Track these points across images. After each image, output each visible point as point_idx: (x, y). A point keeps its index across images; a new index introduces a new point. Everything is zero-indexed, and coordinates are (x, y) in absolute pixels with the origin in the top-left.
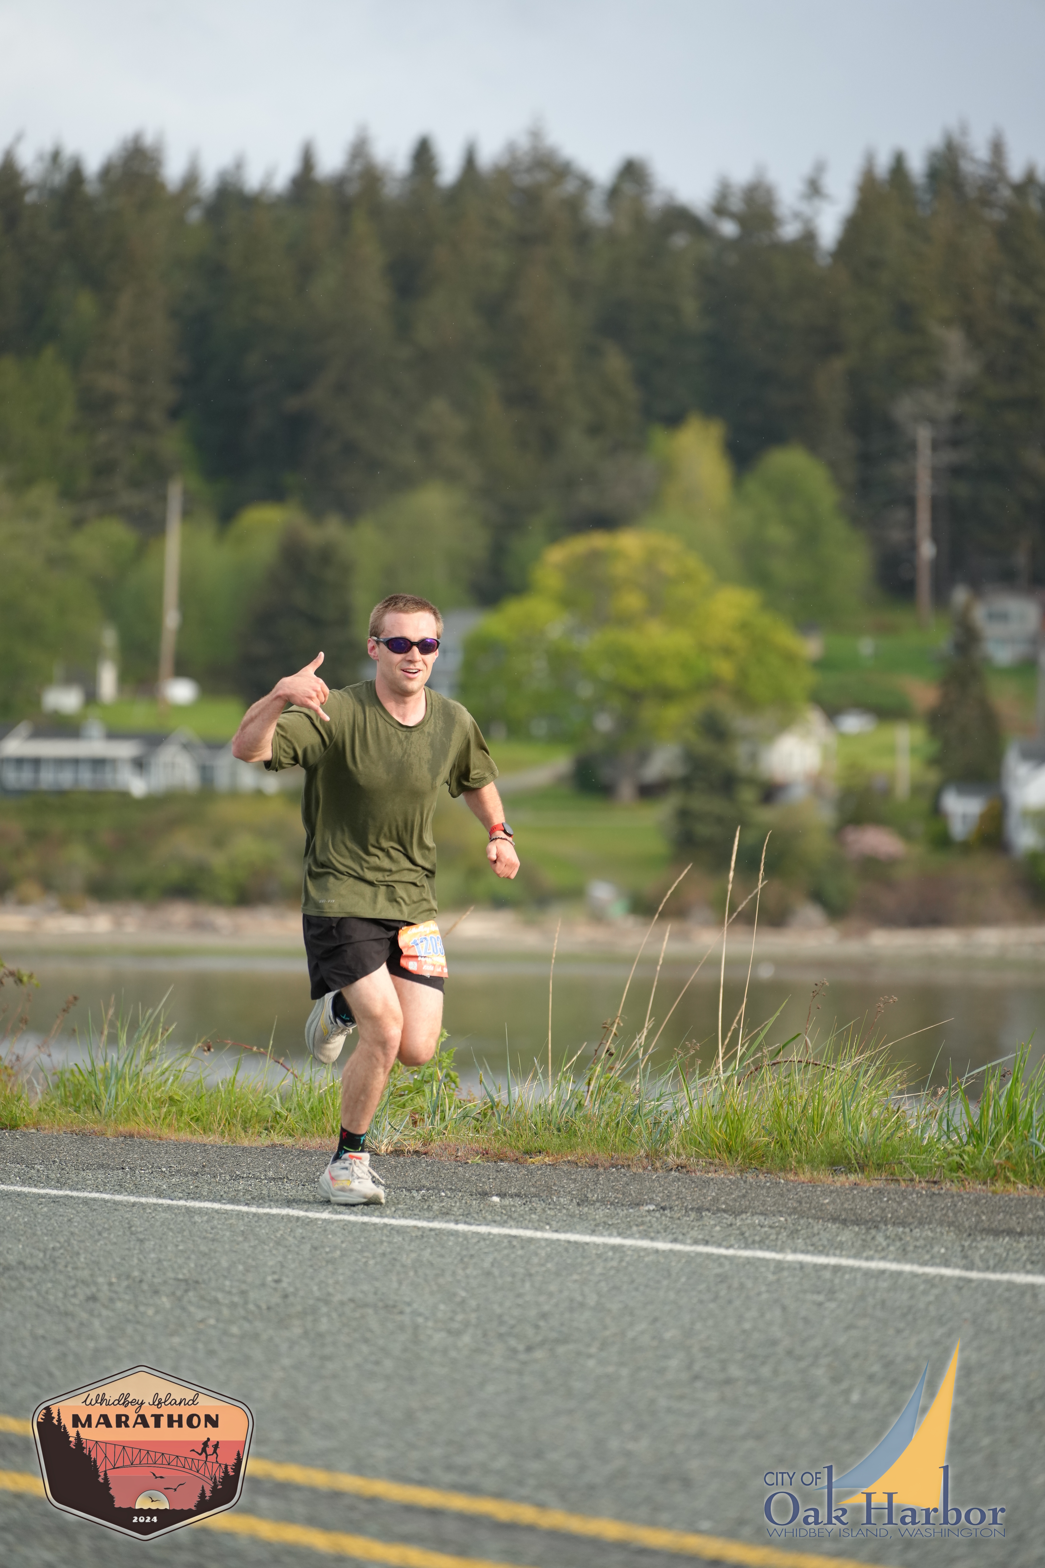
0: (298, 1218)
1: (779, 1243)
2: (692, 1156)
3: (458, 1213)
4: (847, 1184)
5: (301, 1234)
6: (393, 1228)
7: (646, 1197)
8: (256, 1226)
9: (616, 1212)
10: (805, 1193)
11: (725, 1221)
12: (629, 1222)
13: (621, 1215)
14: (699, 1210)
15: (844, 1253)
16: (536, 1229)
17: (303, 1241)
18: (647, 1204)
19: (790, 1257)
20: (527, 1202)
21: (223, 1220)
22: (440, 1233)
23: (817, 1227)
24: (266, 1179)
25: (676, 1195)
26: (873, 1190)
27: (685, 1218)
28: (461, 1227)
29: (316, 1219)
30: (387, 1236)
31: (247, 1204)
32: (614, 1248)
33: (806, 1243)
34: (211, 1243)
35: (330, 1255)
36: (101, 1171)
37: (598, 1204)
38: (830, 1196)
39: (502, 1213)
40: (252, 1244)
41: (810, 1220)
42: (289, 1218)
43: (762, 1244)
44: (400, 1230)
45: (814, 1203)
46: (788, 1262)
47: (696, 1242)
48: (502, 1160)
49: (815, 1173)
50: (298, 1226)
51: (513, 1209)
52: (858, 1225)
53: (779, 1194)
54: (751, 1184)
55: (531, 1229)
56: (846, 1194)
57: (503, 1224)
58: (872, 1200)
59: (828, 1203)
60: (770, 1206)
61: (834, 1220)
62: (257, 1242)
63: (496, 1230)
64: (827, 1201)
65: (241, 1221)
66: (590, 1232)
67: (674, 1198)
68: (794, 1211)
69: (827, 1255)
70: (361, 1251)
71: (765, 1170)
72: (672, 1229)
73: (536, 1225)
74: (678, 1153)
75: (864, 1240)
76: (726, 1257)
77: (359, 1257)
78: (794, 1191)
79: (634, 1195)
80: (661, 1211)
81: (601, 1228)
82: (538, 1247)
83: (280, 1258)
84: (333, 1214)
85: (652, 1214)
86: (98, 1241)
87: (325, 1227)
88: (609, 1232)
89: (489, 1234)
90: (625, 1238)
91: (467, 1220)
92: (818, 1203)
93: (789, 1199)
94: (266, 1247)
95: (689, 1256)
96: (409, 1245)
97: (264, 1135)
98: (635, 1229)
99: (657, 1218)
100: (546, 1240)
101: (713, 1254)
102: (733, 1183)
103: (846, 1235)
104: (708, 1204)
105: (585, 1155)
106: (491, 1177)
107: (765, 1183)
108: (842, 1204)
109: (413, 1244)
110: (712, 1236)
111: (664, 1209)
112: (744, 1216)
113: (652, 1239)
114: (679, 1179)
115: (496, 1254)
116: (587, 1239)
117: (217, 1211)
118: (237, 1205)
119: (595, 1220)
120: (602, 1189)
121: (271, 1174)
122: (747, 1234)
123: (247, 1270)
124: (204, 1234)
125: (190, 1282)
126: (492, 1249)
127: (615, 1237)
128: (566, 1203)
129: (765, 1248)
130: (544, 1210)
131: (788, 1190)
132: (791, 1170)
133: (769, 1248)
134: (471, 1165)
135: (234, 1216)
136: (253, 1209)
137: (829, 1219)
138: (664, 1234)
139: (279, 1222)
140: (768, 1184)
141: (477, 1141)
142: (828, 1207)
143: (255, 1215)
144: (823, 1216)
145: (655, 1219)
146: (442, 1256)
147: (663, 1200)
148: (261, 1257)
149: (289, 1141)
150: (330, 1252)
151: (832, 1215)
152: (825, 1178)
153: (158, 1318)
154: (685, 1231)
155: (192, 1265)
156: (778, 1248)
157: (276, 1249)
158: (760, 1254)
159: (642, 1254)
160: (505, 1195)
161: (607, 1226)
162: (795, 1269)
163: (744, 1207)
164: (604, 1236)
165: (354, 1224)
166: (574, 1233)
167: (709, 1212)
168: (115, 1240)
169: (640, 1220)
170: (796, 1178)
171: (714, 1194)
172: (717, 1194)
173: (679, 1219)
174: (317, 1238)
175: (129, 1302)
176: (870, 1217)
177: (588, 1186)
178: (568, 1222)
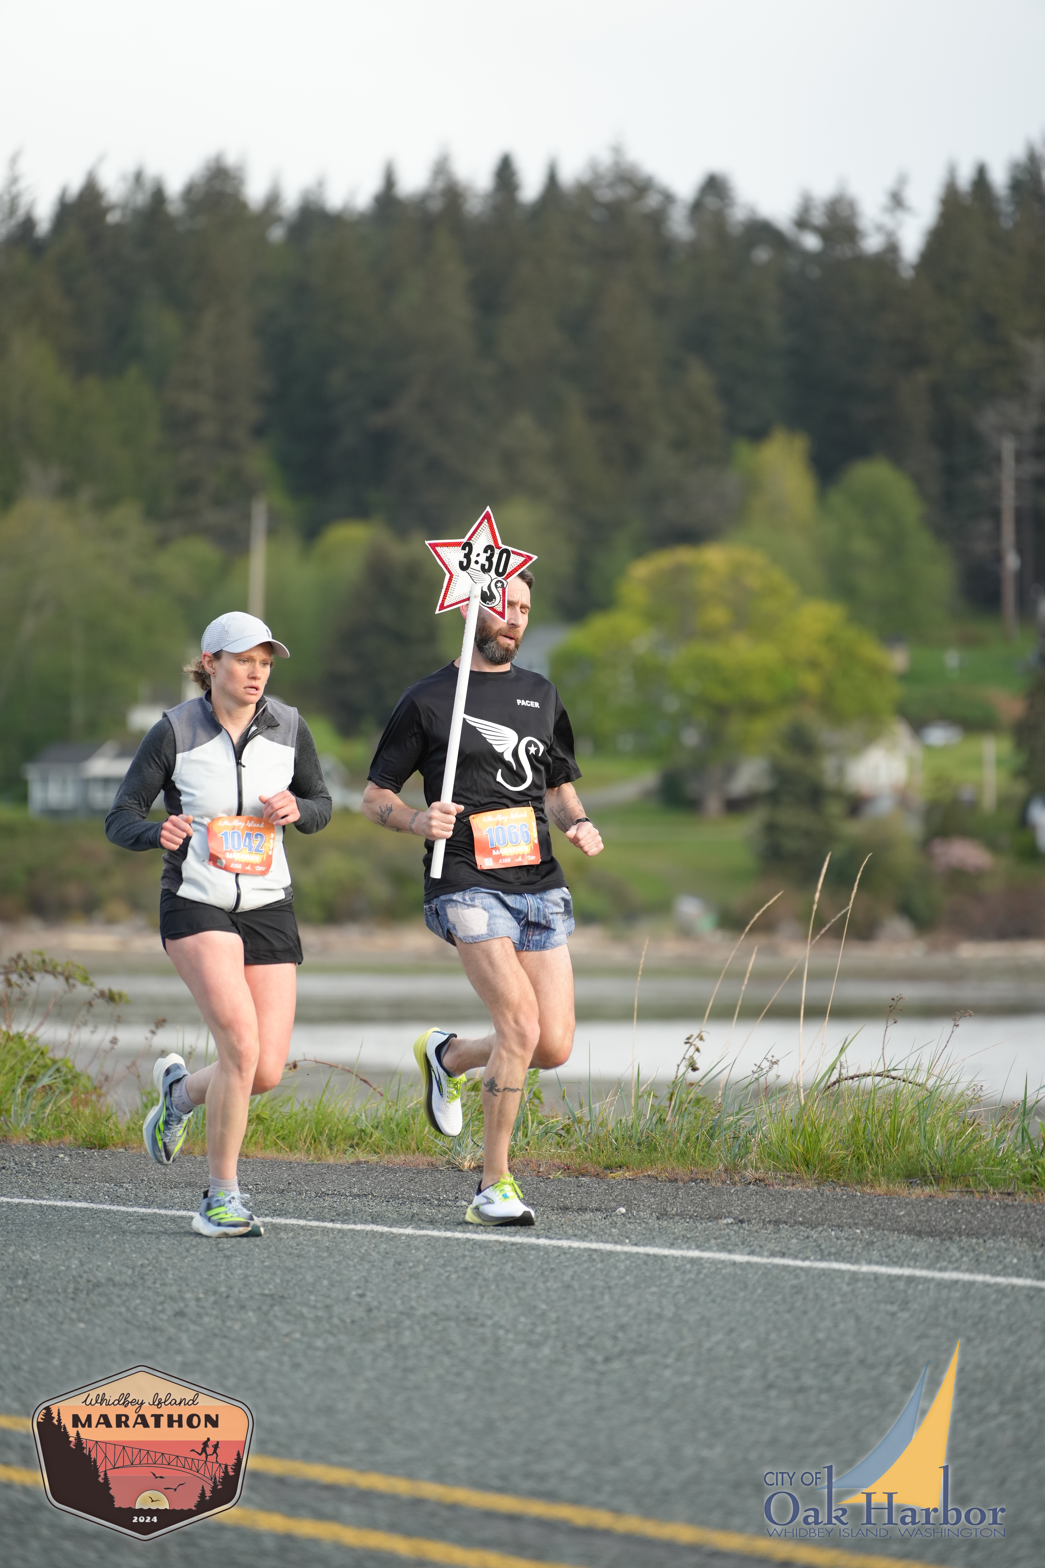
0: (382, 1234)
1: (855, 1254)
2: (770, 1170)
3: (539, 1228)
4: (922, 1196)
5: (385, 1249)
6: (475, 1242)
7: (724, 1210)
8: (341, 1242)
9: (694, 1225)
10: (881, 1205)
11: (801, 1233)
12: (707, 1235)
13: (700, 1229)
14: (777, 1222)
15: (918, 1264)
16: (616, 1243)
17: (388, 1256)
18: (725, 1218)
19: (865, 1268)
20: (607, 1216)
21: (308, 1237)
22: (521, 1247)
23: (893, 1237)
24: (351, 1196)
25: (754, 1208)
26: (948, 1202)
27: (763, 1231)
28: (542, 1241)
29: (400, 1235)
30: (469, 1251)
31: (332, 1221)
32: (693, 1261)
33: (881, 1255)
34: (296, 1258)
35: (413, 1270)
36: (189, 1189)
37: (677, 1218)
38: (906, 1208)
39: (583, 1227)
40: (337, 1260)
41: (885, 1232)
42: (374, 1234)
43: (838, 1256)
44: (483, 1245)
45: (890, 1215)
46: (863, 1273)
47: (773, 1254)
48: (583, 1176)
49: (891, 1186)
50: (382, 1242)
51: (594, 1223)
52: (932, 1236)
53: (856, 1207)
54: (828, 1197)
55: (611, 1243)
56: (921, 1206)
57: (583, 1238)
58: (947, 1212)
59: (903, 1215)
60: (846, 1219)
61: (910, 1231)
62: (341, 1257)
63: (576, 1244)
64: (903, 1213)
65: (326, 1237)
66: (668, 1245)
67: (752, 1211)
68: (870, 1223)
69: (902, 1266)
70: (444, 1265)
71: (842, 1183)
72: (750, 1242)
73: (616, 1238)
74: (756, 1167)
75: (938, 1251)
76: (802, 1269)
77: (442, 1271)
78: (870, 1204)
79: (712, 1208)
80: (740, 1224)
81: (680, 1241)
82: (618, 1261)
83: (364, 1274)
84: (416, 1229)
85: (731, 1227)
86: (185, 1258)
87: (408, 1242)
88: (687, 1245)
89: (570, 1248)
90: (703, 1251)
91: (548, 1234)
92: (893, 1215)
93: (865, 1212)
94: (350, 1262)
95: (766, 1268)
96: (491, 1259)
97: (348, 1153)
98: (713, 1241)
99: (735, 1231)
100: (626, 1253)
101: (789, 1266)
102: (810, 1197)
103: (920, 1247)
104: (785, 1217)
105: (665, 1170)
106: (572, 1192)
107: (841, 1196)
108: (917, 1216)
109: (495, 1258)
110: (789, 1249)
111: (742, 1221)
112: (820, 1228)
113: (730, 1252)
114: (757, 1192)
115: (576, 1267)
116: (666, 1252)
117: (303, 1228)
118: (323, 1222)
119: (674, 1233)
120: (682, 1203)
121: (355, 1191)
122: (823, 1247)
123: (332, 1285)
124: (290, 1249)
125: (276, 1297)
126: (572, 1263)
127: (694, 1250)
128: (645, 1216)
129: (841, 1259)
130: (624, 1224)
131: (864, 1203)
132: (867, 1182)
133: (844, 1260)
134: (553, 1181)
135: (320, 1232)
136: (338, 1226)
137: (904, 1231)
138: (742, 1247)
139: (363, 1238)
140: (845, 1197)
141: (559, 1157)
142: (904, 1219)
143: (340, 1231)
144: (898, 1228)
145: (733, 1232)
146: (524, 1270)
147: (741, 1213)
148: (346, 1272)
149: (374, 1158)
150: (414, 1266)
151: (907, 1227)
152: (901, 1189)
153: (245, 1332)
154: (762, 1243)
155: (278, 1281)
156: (853, 1260)
157: (360, 1264)
158: (835, 1265)
159: (719, 1266)
160: (586, 1209)
161: (686, 1239)
162: (869, 1280)
163: (820, 1220)
164: (683, 1249)
165: (437, 1239)
166: (654, 1246)
167: (787, 1225)
168: (202, 1257)
169: (718, 1233)
170: (872, 1191)
171: (791, 1207)
172: (795, 1207)
173: (757, 1231)
174: (400, 1253)
175: (217, 1317)
176: (945, 1228)
177: (668, 1201)
178: (647, 1236)
